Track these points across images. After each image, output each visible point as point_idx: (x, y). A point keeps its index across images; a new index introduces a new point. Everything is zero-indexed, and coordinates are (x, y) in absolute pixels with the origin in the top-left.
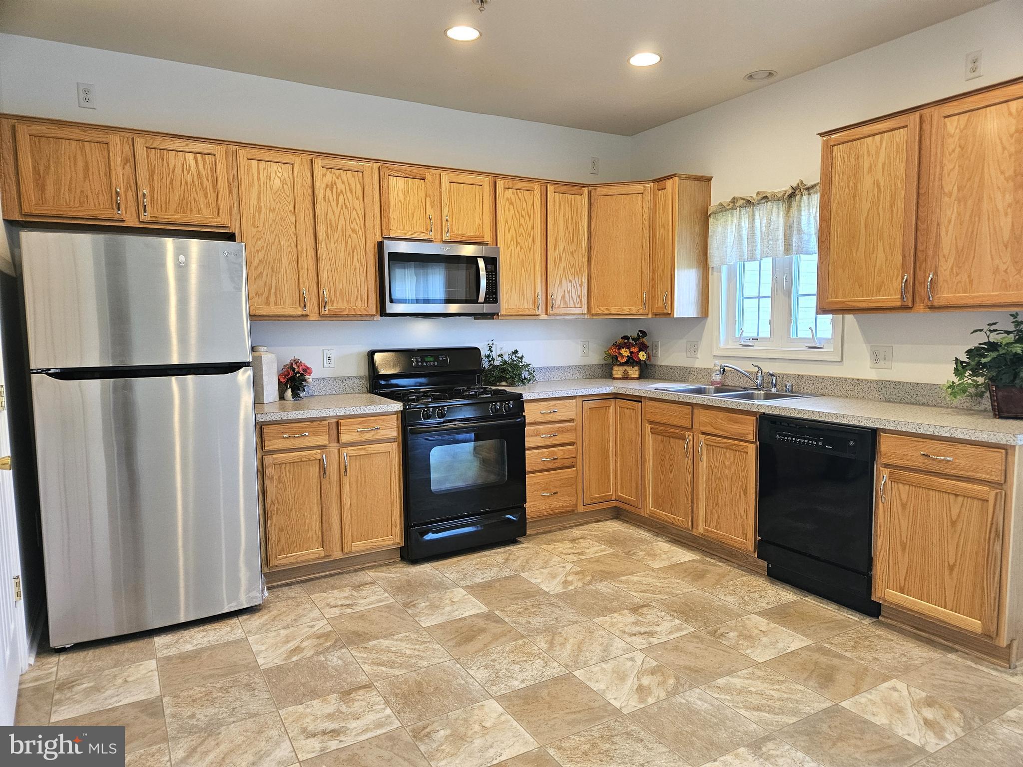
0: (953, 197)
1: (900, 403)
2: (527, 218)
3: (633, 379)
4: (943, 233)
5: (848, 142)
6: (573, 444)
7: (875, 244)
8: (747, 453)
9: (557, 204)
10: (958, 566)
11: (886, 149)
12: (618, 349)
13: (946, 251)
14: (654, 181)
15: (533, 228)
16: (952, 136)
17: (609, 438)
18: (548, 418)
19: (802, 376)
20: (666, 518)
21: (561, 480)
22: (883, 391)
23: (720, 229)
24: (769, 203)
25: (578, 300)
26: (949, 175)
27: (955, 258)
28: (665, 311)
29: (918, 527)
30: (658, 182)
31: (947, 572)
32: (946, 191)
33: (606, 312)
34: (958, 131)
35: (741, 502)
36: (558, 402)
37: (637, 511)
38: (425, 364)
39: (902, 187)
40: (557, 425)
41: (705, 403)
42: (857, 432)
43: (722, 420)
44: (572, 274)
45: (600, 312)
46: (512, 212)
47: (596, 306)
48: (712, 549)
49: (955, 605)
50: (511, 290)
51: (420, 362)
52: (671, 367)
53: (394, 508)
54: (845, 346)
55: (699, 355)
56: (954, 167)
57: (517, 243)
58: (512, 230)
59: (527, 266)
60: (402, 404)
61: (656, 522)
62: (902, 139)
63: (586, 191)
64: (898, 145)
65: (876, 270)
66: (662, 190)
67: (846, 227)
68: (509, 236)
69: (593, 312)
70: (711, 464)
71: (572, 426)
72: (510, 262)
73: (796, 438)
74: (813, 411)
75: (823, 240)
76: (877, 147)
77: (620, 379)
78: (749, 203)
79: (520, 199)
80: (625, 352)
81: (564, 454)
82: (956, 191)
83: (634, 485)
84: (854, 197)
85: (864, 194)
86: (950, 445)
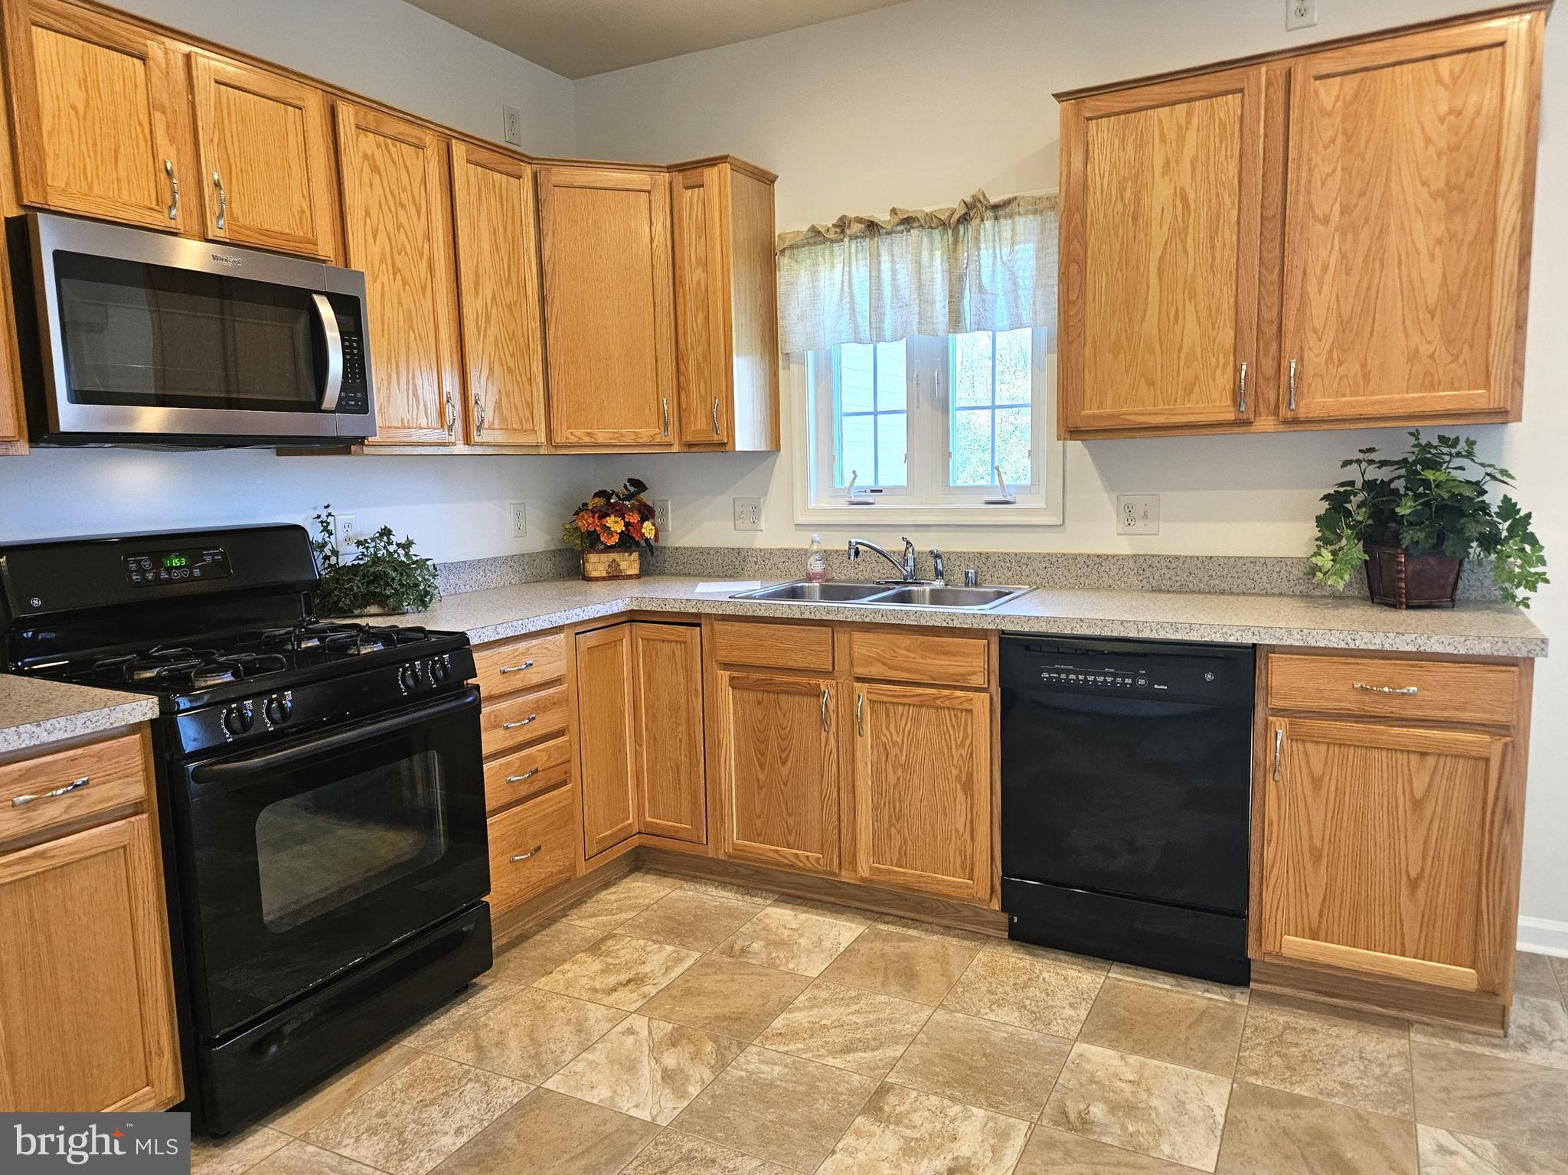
0: (1333, 225)
1: (1179, 592)
2: (413, 211)
3: (630, 577)
4: (1312, 289)
5: (1118, 114)
6: (560, 733)
7: (1180, 307)
8: (970, 711)
9: (474, 191)
10: (1426, 879)
11: (1198, 130)
12: (600, 518)
13: (1318, 323)
14: (670, 169)
15: (428, 237)
16: (1329, 114)
17: (624, 705)
18: (516, 682)
19: (988, 556)
20: (776, 856)
21: (546, 816)
22: (1147, 574)
23: (804, 278)
24: (914, 232)
25: (528, 414)
26: (1323, 185)
27: (1336, 335)
28: (716, 438)
29: (1345, 818)
30: (679, 171)
31: (1405, 892)
32: (1319, 212)
33: (587, 439)
34: (1339, 104)
35: (958, 806)
36: (534, 642)
37: (698, 850)
38: (164, 575)
39: (1233, 204)
40: (533, 696)
41: (867, 620)
42: (1221, 655)
43: (908, 651)
44: (512, 355)
45: (573, 439)
46: (378, 190)
47: (565, 427)
48: (881, 903)
49: (1422, 946)
50: (389, 383)
51: (149, 571)
52: (701, 551)
53: (149, 1003)
54: (1068, 496)
55: (763, 525)
56: (1334, 171)
57: (396, 270)
58: (382, 236)
59: (421, 328)
60: (156, 699)
61: (740, 865)
62: (1231, 113)
63: (528, 171)
64: (1223, 124)
65: (1183, 356)
66: (693, 187)
67: (1120, 276)
68: (375, 250)
69: (558, 439)
70: (884, 739)
71: (561, 693)
72: (383, 315)
73: (1086, 674)
74: (1122, 622)
75: (1072, 298)
76: (1179, 127)
77: (603, 579)
78: (872, 227)
79: (394, 162)
80: (616, 525)
81: (549, 758)
82: (1338, 214)
83: (686, 796)
84: (1135, 219)
85: (1156, 213)
86: (1411, 666)
